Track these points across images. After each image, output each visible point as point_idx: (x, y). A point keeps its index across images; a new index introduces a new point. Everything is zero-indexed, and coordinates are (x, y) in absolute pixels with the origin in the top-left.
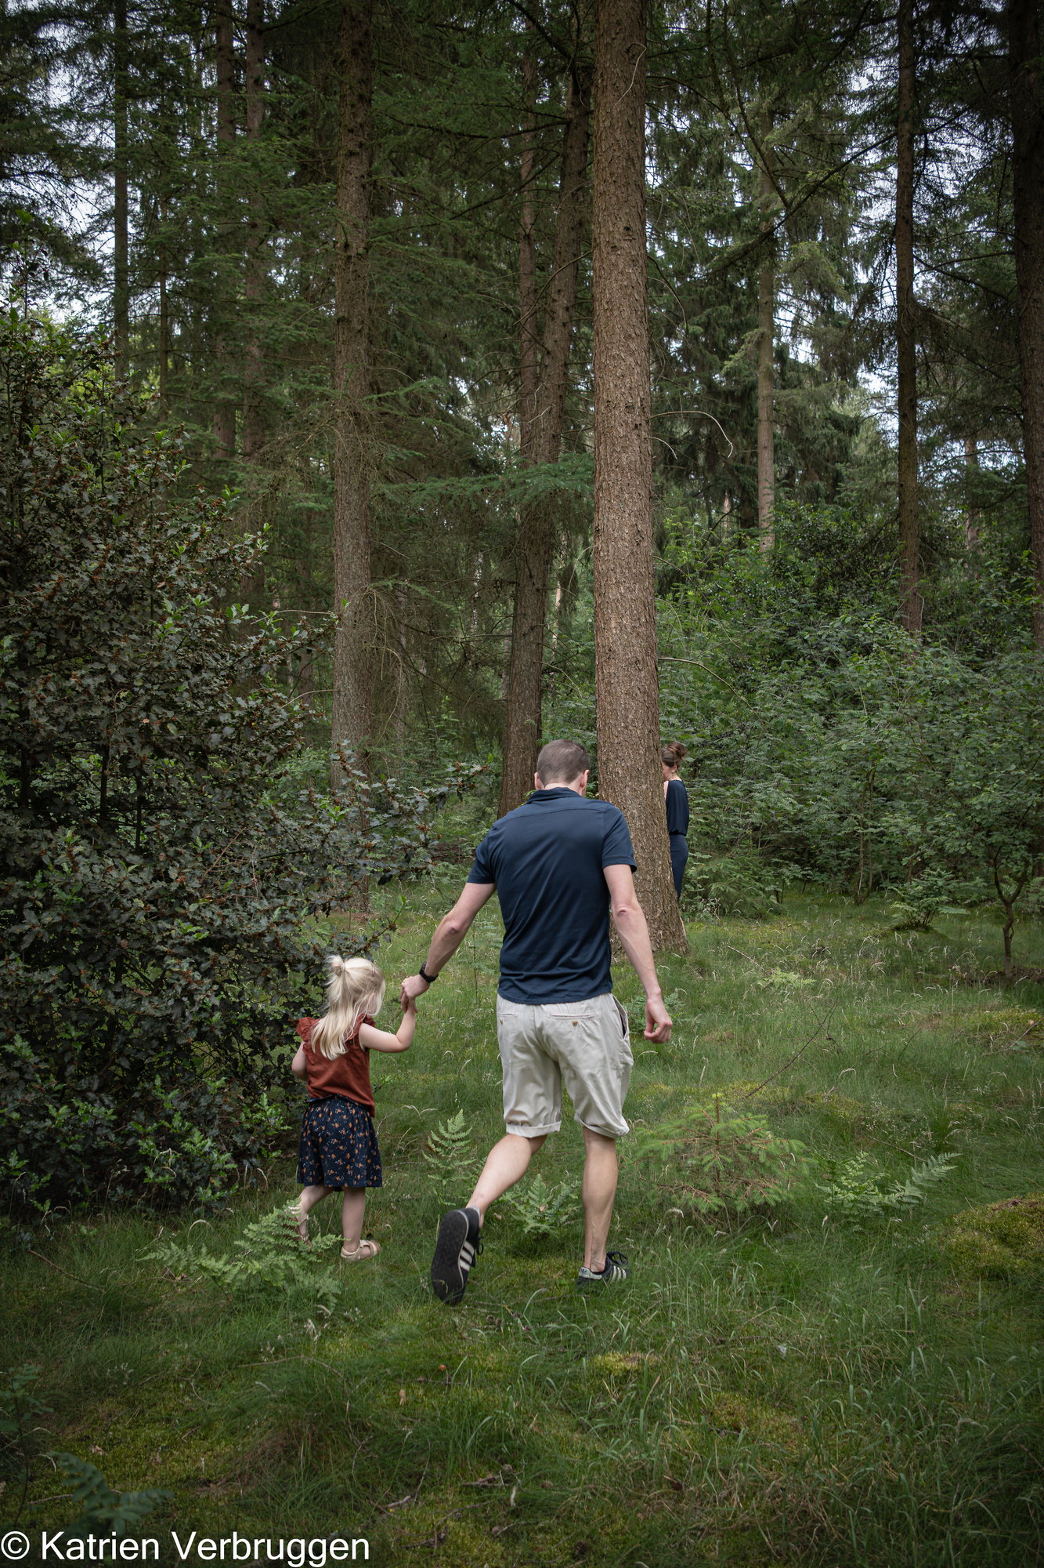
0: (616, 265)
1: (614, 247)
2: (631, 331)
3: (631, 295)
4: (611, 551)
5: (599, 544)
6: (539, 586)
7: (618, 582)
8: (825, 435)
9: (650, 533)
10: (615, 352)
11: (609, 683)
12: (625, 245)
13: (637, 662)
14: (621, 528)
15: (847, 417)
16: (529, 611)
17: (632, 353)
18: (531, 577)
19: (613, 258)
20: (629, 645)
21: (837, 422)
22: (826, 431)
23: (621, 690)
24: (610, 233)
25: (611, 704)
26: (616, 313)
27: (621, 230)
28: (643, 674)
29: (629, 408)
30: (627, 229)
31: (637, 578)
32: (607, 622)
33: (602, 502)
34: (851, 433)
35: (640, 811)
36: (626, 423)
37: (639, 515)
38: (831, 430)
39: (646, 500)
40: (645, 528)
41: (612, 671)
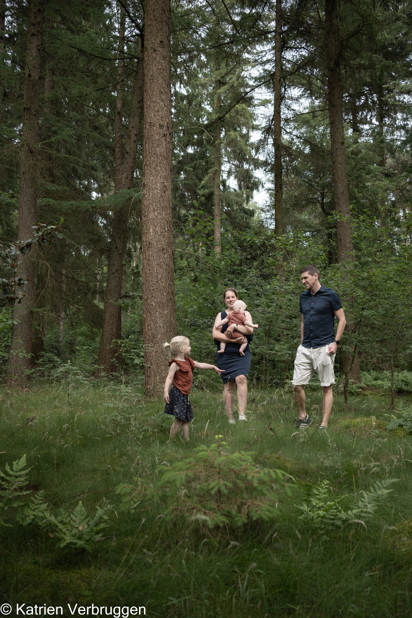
0: (155, 59)
1: (155, 50)
2: (163, 90)
3: (162, 73)
4: (151, 194)
5: (145, 192)
6: (121, 252)
7: (154, 210)
8: (241, 216)
9: (171, 188)
10: (154, 99)
11: (149, 260)
12: (160, 49)
13: (163, 249)
14: (156, 184)
15: (249, 210)
16: (116, 263)
17: (163, 101)
18: (117, 248)
19: (154, 55)
20: (159, 241)
21: (246, 211)
22: (241, 214)
23: (155, 263)
24: (153, 43)
25: (149, 270)
26: (155, 81)
27: (158, 42)
28: (166, 256)
29: (161, 126)
30: (161, 42)
31: (164, 208)
32: (148, 229)
33: (147, 171)
34: (251, 216)
35: (163, 324)
36: (160, 134)
37: (165, 178)
38: (242, 214)
39: (169, 171)
40: (169, 185)
41: (150, 253)
